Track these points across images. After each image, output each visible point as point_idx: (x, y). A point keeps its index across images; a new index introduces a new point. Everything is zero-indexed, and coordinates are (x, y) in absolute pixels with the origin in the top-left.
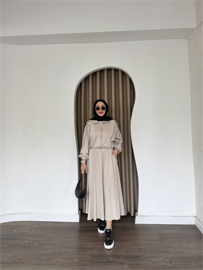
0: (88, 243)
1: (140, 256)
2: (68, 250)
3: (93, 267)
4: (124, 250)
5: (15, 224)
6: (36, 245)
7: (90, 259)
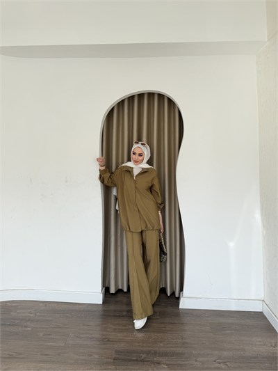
0: (113, 333)
1: (184, 354)
2: (85, 343)
3: (118, 367)
4: (161, 345)
5: (14, 304)
6: (41, 334)
7: (114, 356)
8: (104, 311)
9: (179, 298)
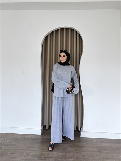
8: (42, 139)
9: (80, 132)
